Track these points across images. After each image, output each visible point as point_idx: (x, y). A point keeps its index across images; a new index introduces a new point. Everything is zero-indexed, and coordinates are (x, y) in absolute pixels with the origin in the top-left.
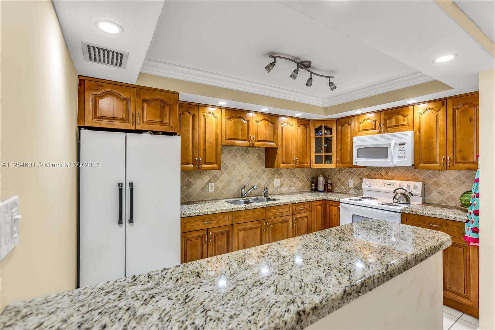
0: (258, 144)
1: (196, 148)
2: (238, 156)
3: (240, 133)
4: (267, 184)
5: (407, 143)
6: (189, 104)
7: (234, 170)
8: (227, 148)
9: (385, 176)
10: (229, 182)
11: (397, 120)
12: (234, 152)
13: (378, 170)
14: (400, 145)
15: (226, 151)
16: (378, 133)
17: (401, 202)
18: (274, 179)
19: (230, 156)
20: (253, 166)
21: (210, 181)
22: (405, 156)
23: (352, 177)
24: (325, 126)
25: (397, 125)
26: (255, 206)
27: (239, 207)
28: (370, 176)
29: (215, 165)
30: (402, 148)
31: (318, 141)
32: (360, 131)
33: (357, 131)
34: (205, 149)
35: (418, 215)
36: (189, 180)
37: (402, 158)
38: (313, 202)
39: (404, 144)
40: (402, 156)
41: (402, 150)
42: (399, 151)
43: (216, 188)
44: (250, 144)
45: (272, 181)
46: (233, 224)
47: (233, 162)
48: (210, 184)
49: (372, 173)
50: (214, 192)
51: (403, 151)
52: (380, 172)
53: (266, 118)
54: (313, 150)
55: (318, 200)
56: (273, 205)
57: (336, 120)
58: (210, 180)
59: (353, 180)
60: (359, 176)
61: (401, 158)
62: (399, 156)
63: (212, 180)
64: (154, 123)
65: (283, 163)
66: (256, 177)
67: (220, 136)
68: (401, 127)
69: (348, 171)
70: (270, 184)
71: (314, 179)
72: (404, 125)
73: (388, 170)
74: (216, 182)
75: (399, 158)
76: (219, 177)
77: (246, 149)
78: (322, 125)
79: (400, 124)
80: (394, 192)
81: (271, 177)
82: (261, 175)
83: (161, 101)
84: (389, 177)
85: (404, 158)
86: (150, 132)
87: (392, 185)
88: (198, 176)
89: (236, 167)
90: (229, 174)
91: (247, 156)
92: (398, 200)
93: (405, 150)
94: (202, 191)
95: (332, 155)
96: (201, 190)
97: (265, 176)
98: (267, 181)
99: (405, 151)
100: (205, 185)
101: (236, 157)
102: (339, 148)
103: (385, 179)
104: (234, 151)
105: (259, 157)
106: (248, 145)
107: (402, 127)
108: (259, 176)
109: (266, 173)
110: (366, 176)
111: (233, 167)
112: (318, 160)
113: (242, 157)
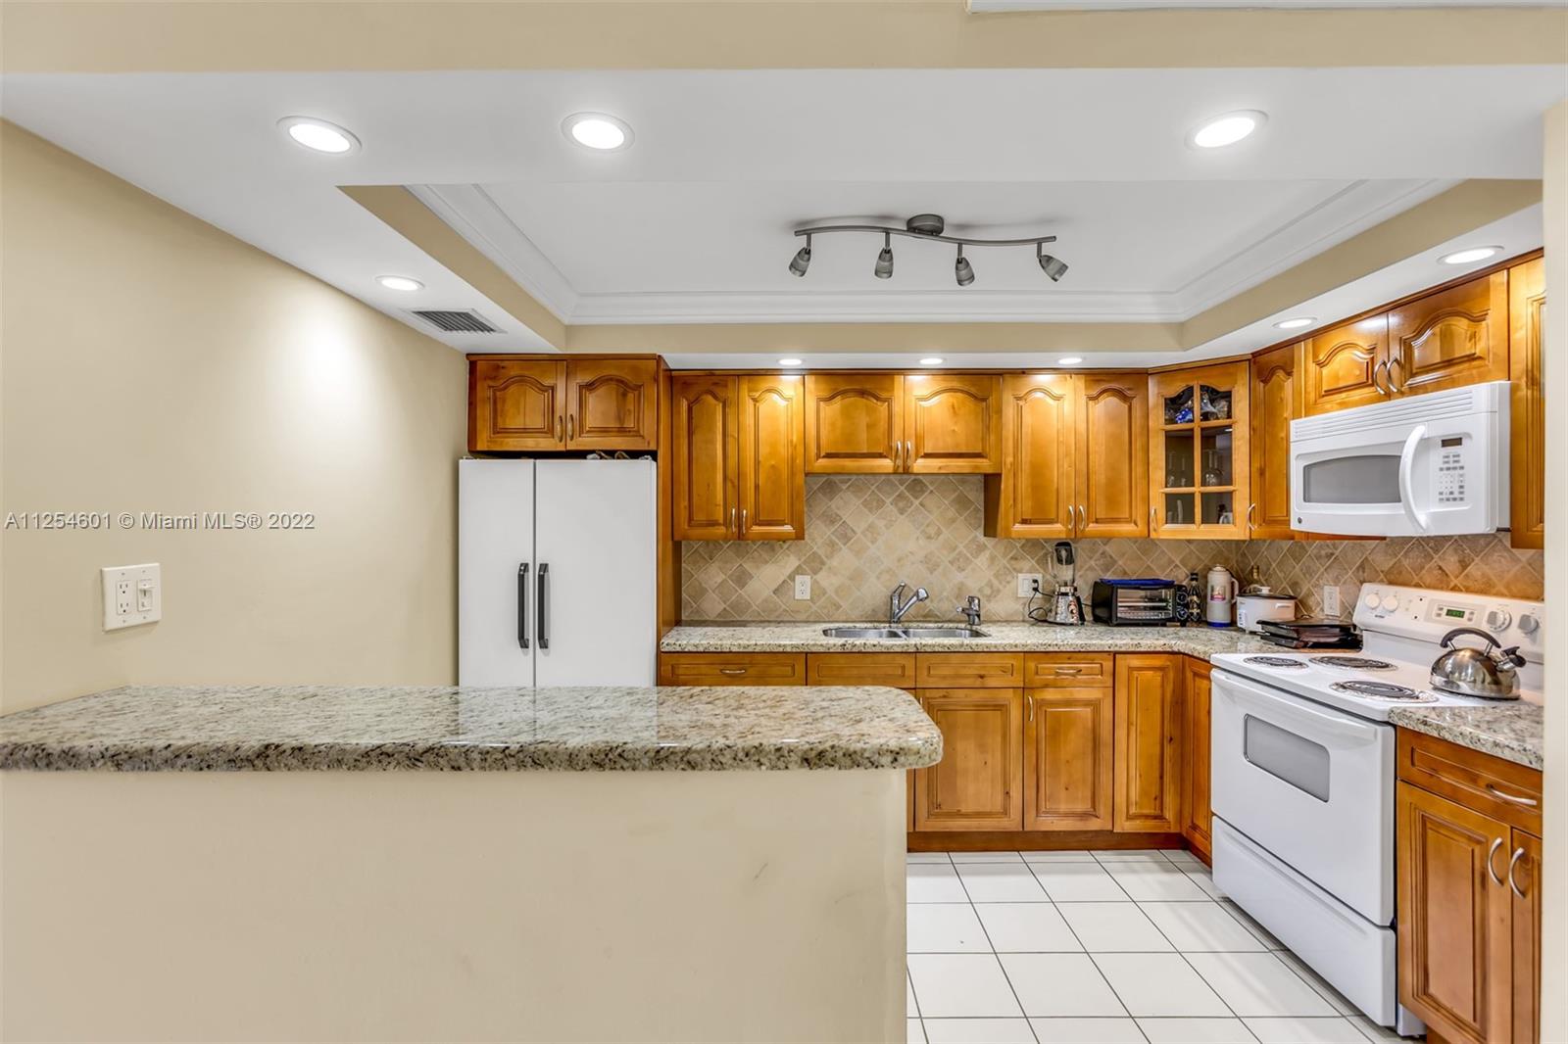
0: (924, 467)
1: (733, 483)
2: (888, 501)
3: (864, 436)
4: (992, 587)
5: (1469, 436)
6: (714, 375)
7: (873, 542)
8: (850, 480)
9: (1456, 577)
10: (857, 577)
11: (1446, 338)
12: (873, 491)
13: (1430, 550)
14: (1446, 443)
15: (848, 488)
16: (1379, 399)
18: (1021, 571)
19: (862, 503)
20: (939, 533)
21: (799, 571)
22: (1461, 493)
23: (1337, 577)
24: (1202, 387)
25: (1446, 359)
26: (874, 646)
27: (824, 642)
28: (1400, 573)
29: (788, 528)
30: (1451, 459)
31: (1178, 443)
32: (1323, 396)
33: (1312, 396)
36: (741, 565)
37: (1451, 498)
38: (1117, 656)
39: (1457, 442)
40: (1451, 493)
41: (1451, 465)
42: (1441, 469)
43: (818, 592)
44: (896, 468)
45: (1009, 578)
47: (871, 518)
48: (798, 578)
49: (1406, 563)
50: (812, 599)
51: (1455, 468)
52: (1436, 557)
53: (956, 384)
54: (1158, 473)
55: (1142, 649)
56: (940, 650)
57: (1249, 360)
58: (799, 566)
59: (1338, 588)
60: (1361, 573)
61: (1448, 500)
62: (1441, 493)
63: (804, 567)
64: (604, 431)
65: (1024, 522)
66: (950, 565)
67: (801, 449)
68: (1461, 367)
69: (1323, 553)
70: (1001, 587)
71: (1196, 580)
72: (1471, 358)
74: (815, 574)
75: (1441, 500)
76: (825, 559)
77: (915, 480)
78: (1191, 384)
79: (1457, 355)
80: (1444, 645)
81: (1008, 566)
82: (968, 559)
83: (620, 382)
85: (1458, 502)
86: (600, 455)
87: (1466, 616)
88: (765, 556)
89: (879, 534)
90: (858, 553)
91: (917, 502)
93: (1462, 468)
94: (778, 597)
95: (1230, 493)
96: (774, 593)
97: (982, 560)
98: (992, 578)
99: (1461, 472)
100: (784, 582)
101: (881, 503)
102: (1256, 465)
103: (1455, 589)
104: (873, 488)
105: (962, 502)
106: (891, 471)
107: (1466, 365)
108: (960, 562)
109: (987, 553)
110: (1387, 574)
111: (869, 535)
112: (1179, 509)
113: (901, 504)
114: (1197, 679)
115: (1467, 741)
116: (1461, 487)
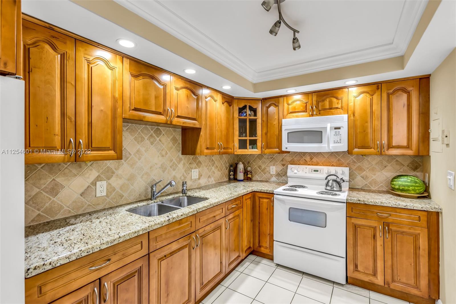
0: (178, 122)
1: (70, 119)
2: (146, 138)
3: (153, 101)
4: (184, 176)
5: (343, 127)
7: (139, 159)
8: (128, 125)
9: (309, 162)
10: (132, 178)
11: (331, 103)
12: (139, 132)
13: (302, 156)
14: (336, 128)
15: (127, 129)
16: (310, 116)
17: (335, 189)
18: (192, 169)
19: (134, 139)
20: (166, 154)
21: (98, 179)
22: (341, 141)
23: (274, 164)
24: (249, 106)
25: (330, 107)
26: (182, 215)
27: (158, 221)
28: (294, 162)
29: (112, 153)
30: (337, 133)
31: (242, 122)
32: (289, 113)
33: (285, 113)
34: (90, 124)
35: (366, 204)
36: (54, 180)
37: (337, 142)
38: (244, 196)
39: (339, 128)
40: (337, 141)
41: (337, 134)
42: (334, 135)
43: (111, 190)
44: (167, 120)
45: (189, 172)
46: (149, 254)
47: (138, 147)
48: (98, 183)
49: (295, 159)
50: (107, 196)
51: (339, 135)
52: (304, 157)
53: (188, 86)
54: (237, 133)
55: (248, 192)
56: (205, 209)
57: (261, 100)
58: (99, 176)
59: (275, 167)
60: (282, 162)
61: (336, 143)
62: (334, 141)
63: (102, 176)
65: (207, 148)
66: (170, 168)
67: (120, 102)
68: (334, 110)
69: (269, 157)
70: (187, 176)
71: (232, 167)
72: (337, 108)
73: (312, 155)
74: (109, 179)
75: (334, 143)
76: (114, 170)
77: (157, 128)
78: (246, 104)
79: (333, 107)
80: (326, 179)
81: (189, 167)
82: (176, 165)
84: (313, 163)
85: (339, 143)
87: (319, 171)
88: (74, 171)
89: (142, 155)
90: (132, 166)
91: (158, 139)
92: (331, 187)
93: (340, 135)
94: (84, 198)
95: (256, 140)
96: (81, 196)
97: (181, 166)
98: (184, 173)
99: (340, 136)
100: (88, 187)
101: (143, 139)
102: (264, 131)
103: (309, 165)
104: (139, 131)
105: (174, 140)
106: (165, 122)
107: (335, 110)
108: (174, 167)
109: (182, 162)
110: (289, 162)
111: (138, 156)
112: (243, 145)
113: (152, 140)
114: (260, 199)
115: (373, 203)
116: (340, 140)
